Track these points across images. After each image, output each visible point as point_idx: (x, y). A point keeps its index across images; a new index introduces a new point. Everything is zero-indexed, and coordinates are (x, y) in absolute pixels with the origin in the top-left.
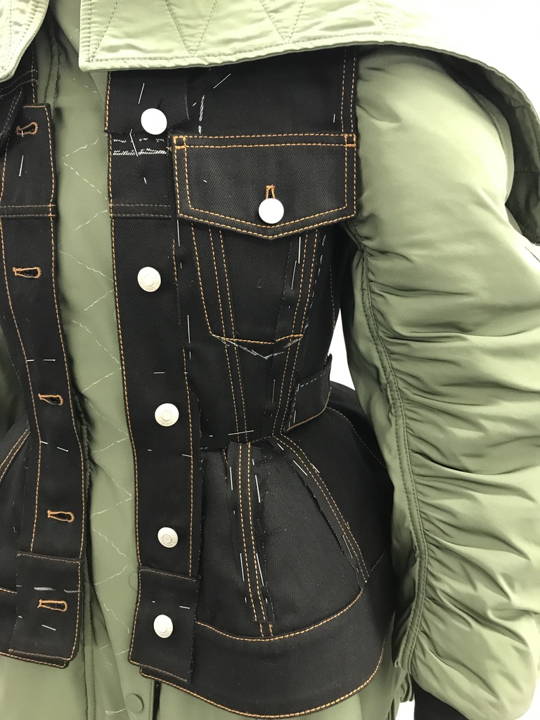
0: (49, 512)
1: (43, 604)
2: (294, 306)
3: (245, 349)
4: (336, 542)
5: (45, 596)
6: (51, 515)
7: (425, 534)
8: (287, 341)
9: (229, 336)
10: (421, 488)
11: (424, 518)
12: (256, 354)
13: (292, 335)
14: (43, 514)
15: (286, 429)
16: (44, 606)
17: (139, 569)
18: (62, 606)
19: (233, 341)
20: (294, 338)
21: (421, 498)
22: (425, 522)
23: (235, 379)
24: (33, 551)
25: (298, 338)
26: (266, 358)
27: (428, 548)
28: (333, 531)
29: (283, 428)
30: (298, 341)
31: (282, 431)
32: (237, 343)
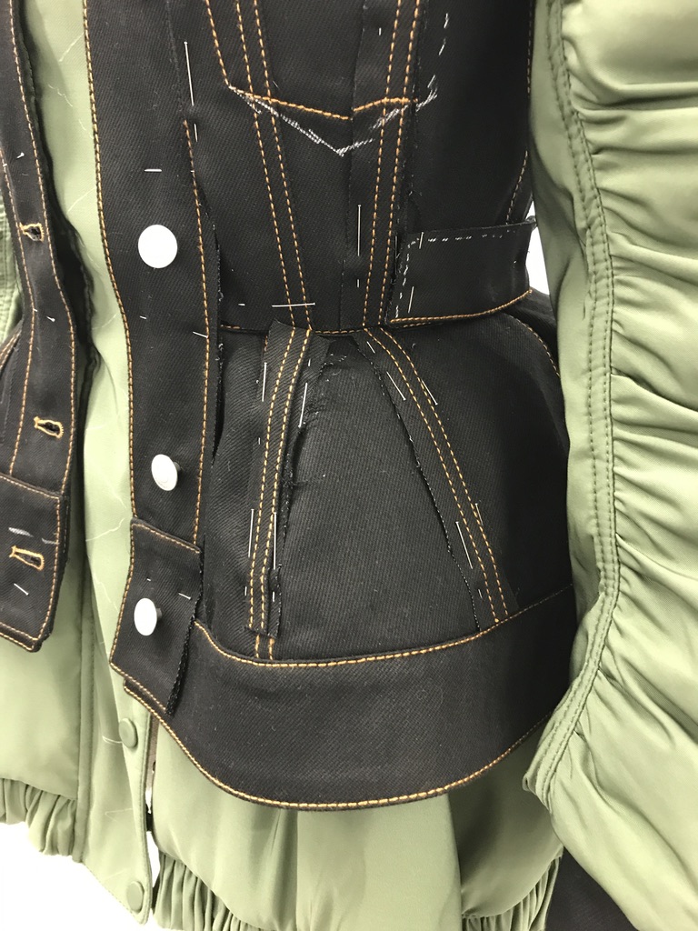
0: (36, 419)
1: (17, 553)
2: (388, 28)
3: (295, 124)
4: (438, 530)
5: (22, 542)
6: (40, 425)
7: (618, 545)
8: (376, 112)
9: (259, 91)
10: (621, 449)
11: (621, 513)
12: (318, 141)
13: (385, 100)
14: (29, 422)
15: (390, 318)
16: (18, 557)
17: (132, 522)
18: (37, 561)
19: (268, 103)
20: (390, 107)
21: (621, 469)
22: (619, 520)
23: (277, 189)
24: (14, 475)
25: (399, 106)
26: (341, 152)
27: (620, 576)
28: (436, 509)
29: (383, 315)
30: (399, 115)
31: (382, 321)
32: (277, 107)
